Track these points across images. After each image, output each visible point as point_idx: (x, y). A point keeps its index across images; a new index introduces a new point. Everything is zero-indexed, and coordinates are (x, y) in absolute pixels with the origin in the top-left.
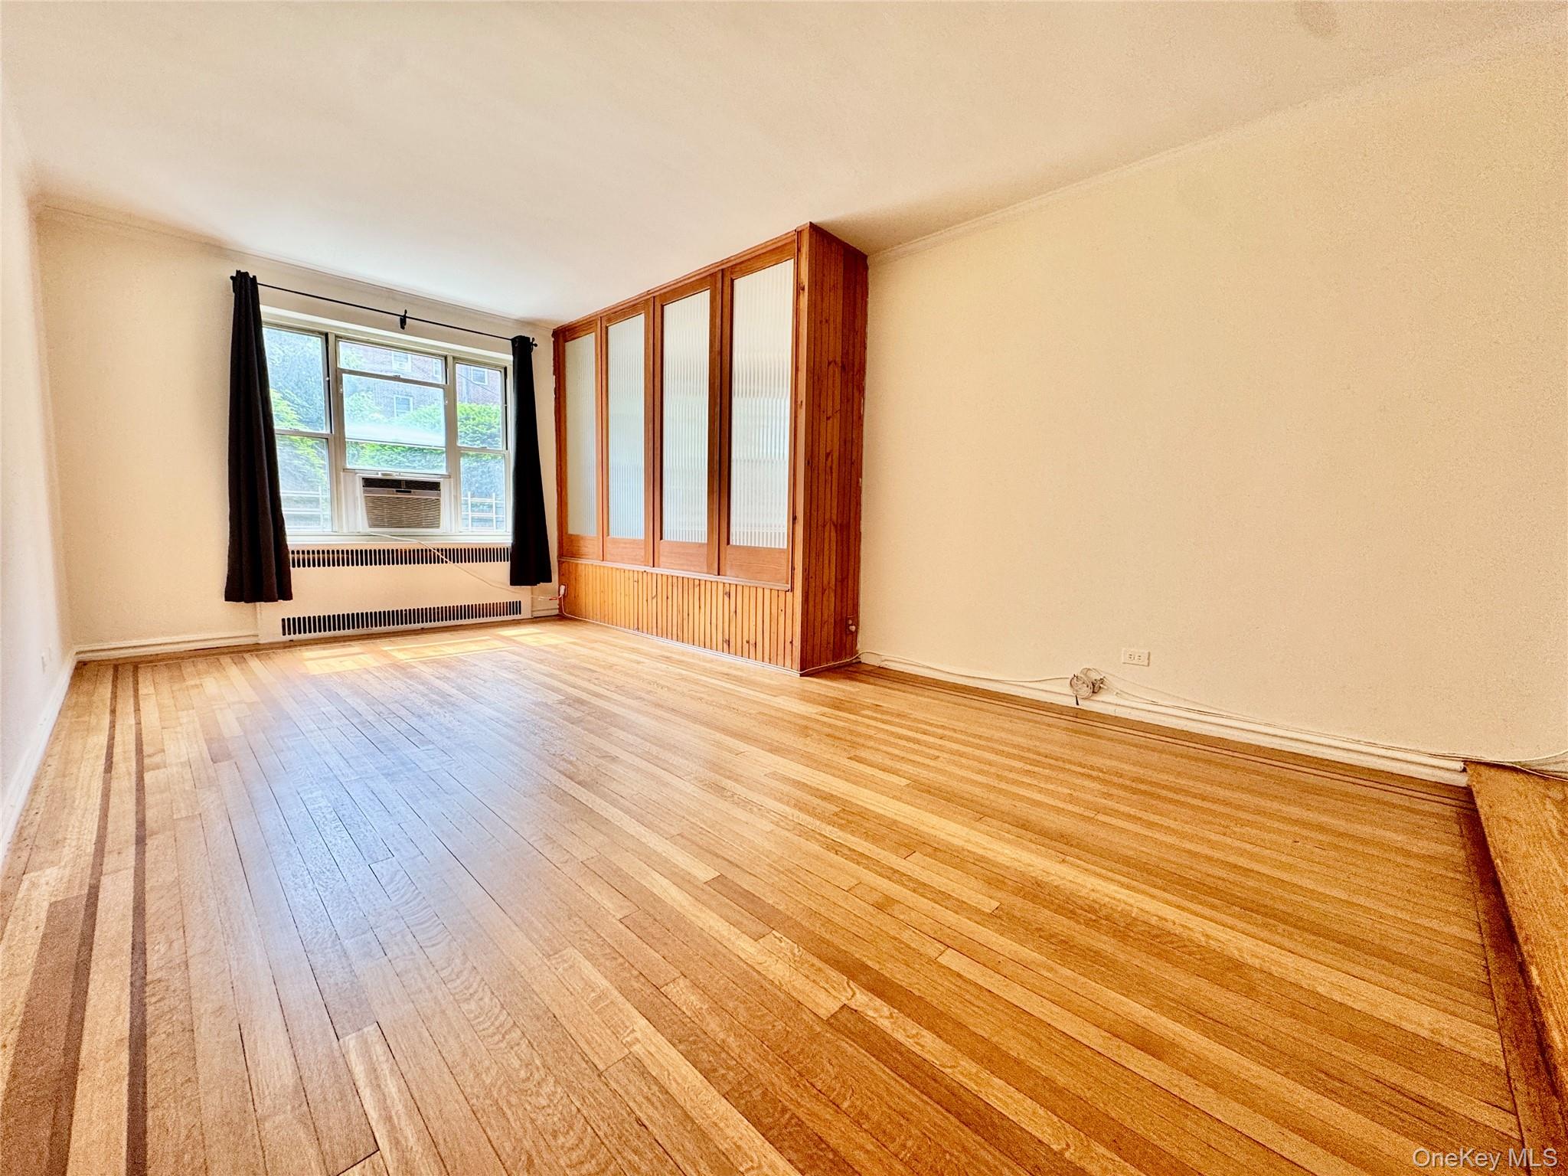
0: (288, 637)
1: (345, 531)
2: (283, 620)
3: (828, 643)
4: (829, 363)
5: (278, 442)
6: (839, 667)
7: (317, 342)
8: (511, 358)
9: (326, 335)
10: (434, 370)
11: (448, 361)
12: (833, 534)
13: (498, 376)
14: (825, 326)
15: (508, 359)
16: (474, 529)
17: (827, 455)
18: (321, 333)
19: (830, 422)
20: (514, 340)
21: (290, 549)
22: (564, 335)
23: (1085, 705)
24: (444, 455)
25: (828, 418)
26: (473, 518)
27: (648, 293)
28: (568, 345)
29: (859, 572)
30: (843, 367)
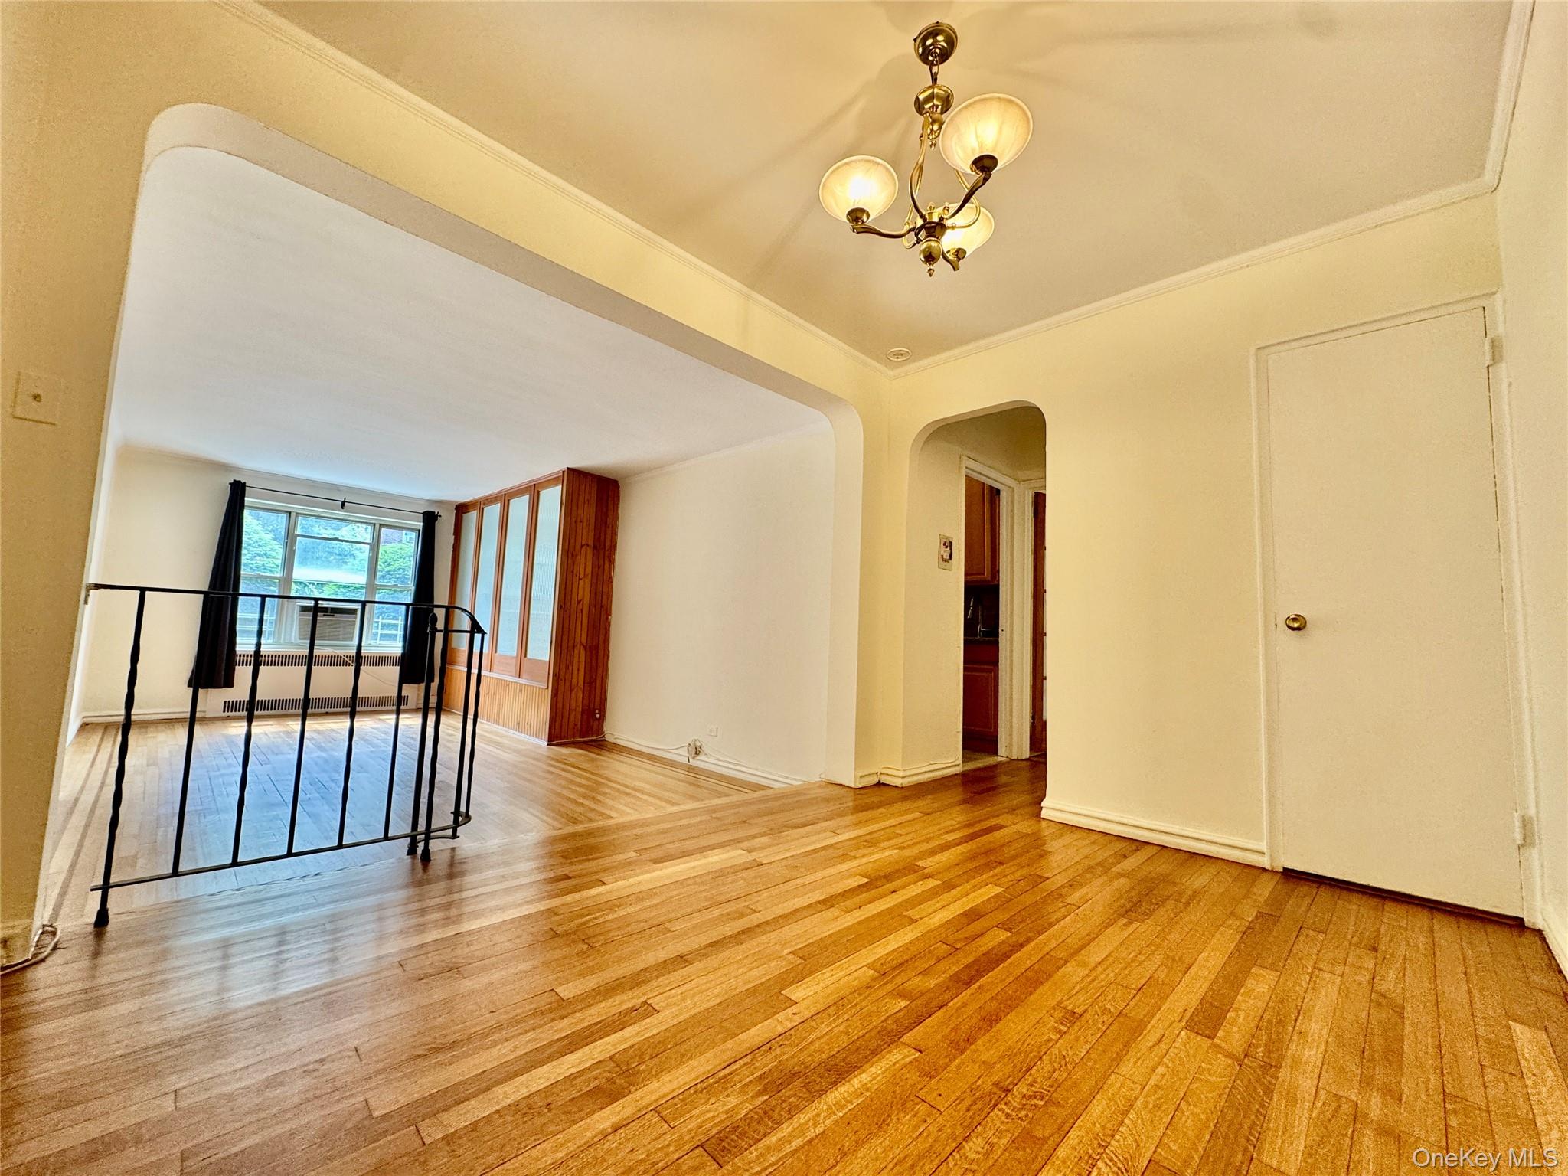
0: (226, 714)
1: (282, 641)
2: (225, 702)
3: (576, 725)
4: (582, 546)
5: (241, 581)
6: (585, 742)
7: (284, 518)
8: (422, 524)
9: (290, 513)
10: (364, 534)
11: (377, 528)
12: (583, 652)
13: (414, 535)
14: (579, 525)
15: (420, 525)
16: (382, 642)
17: (579, 602)
18: (287, 512)
19: (581, 582)
20: (424, 513)
21: (238, 653)
22: (462, 509)
23: (693, 762)
24: (364, 591)
25: (580, 579)
26: (381, 635)
27: (501, 491)
28: (465, 515)
29: (607, 678)
30: (595, 547)
